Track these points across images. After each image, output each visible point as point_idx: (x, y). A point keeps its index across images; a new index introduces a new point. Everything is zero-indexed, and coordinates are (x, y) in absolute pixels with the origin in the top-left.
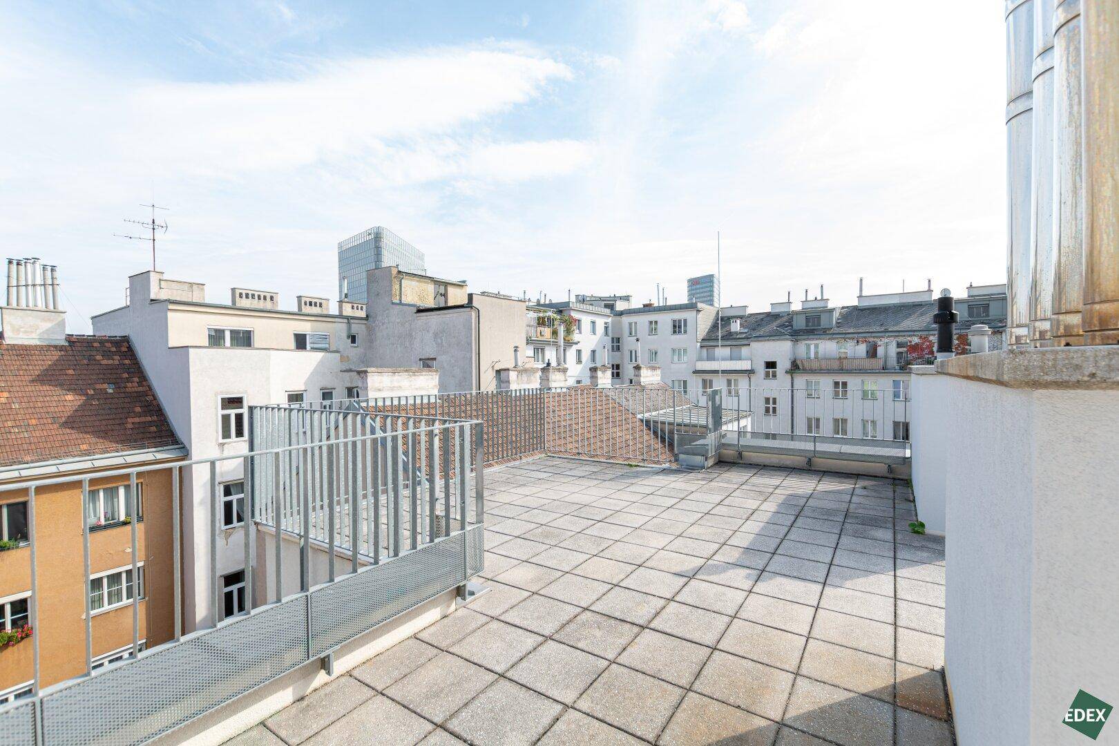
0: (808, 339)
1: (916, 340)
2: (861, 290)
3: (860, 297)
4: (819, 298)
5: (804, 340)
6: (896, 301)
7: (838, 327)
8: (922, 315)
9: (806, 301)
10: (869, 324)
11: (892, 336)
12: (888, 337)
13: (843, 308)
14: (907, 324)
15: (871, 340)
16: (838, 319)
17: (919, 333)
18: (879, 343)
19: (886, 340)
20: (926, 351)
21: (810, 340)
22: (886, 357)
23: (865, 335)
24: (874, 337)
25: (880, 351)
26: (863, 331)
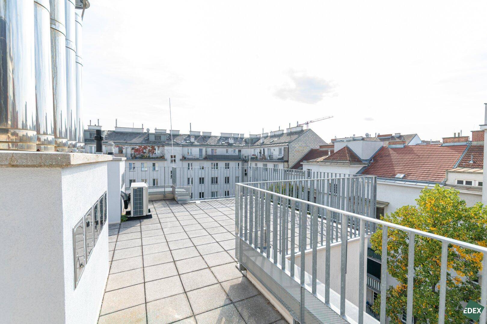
0: (91, 144)
1: (137, 147)
2: (116, 124)
3: (116, 127)
4: (97, 125)
5: (89, 144)
6: (130, 131)
7: (106, 139)
8: (140, 137)
9: (90, 125)
10: (120, 139)
11: (128, 145)
12: (127, 145)
13: (109, 131)
14: (134, 140)
15: (120, 146)
16: (106, 136)
17: (139, 145)
18: (124, 148)
19: (126, 147)
20: (141, 152)
21: (92, 144)
22: (126, 153)
23: (118, 144)
24: (121, 145)
25: (124, 151)
26: (117, 142)
